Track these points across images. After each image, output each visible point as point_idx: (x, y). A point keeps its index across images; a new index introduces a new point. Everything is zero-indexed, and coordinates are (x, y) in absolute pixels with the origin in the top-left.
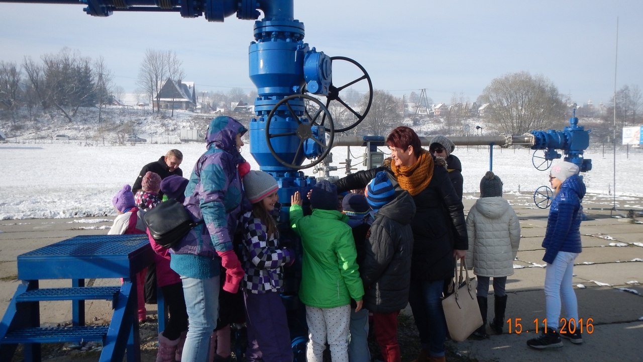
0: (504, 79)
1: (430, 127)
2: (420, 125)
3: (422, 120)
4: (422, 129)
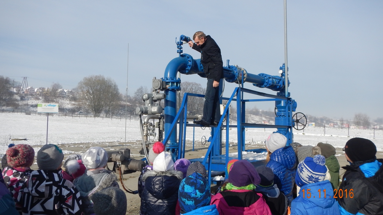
0: (90, 78)
1: (33, 101)
2: (25, 100)
3: (26, 97)
4: (28, 103)
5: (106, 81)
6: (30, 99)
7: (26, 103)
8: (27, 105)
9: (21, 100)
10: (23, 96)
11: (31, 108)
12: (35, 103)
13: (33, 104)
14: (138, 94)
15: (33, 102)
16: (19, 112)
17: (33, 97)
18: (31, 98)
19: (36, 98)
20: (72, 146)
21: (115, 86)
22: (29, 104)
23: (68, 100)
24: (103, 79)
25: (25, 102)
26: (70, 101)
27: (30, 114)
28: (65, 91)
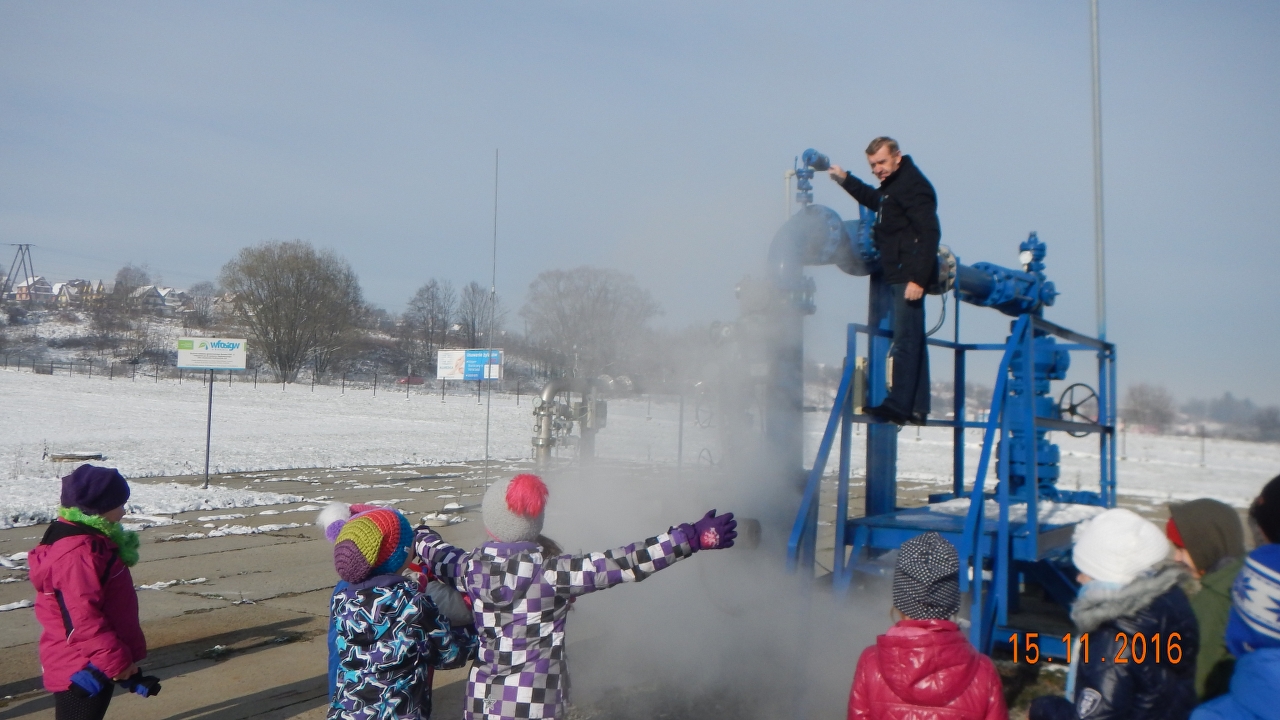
0: (263, 249)
1: (55, 328)
2: (26, 323)
3: (30, 312)
4: (38, 334)
5: (320, 260)
6: (45, 321)
7: (32, 335)
8: (35, 339)
9: (10, 325)
10: (18, 310)
11: (51, 350)
12: (62, 335)
13: (55, 336)
14: (420, 304)
15: (54, 332)
16: (12, 364)
17: (52, 315)
18: (46, 316)
19: (63, 316)
20: (274, 479)
21: (349, 278)
22: (41, 335)
23: (176, 325)
24: (309, 255)
25: (27, 331)
26: (185, 326)
27: (51, 373)
28: (163, 293)
